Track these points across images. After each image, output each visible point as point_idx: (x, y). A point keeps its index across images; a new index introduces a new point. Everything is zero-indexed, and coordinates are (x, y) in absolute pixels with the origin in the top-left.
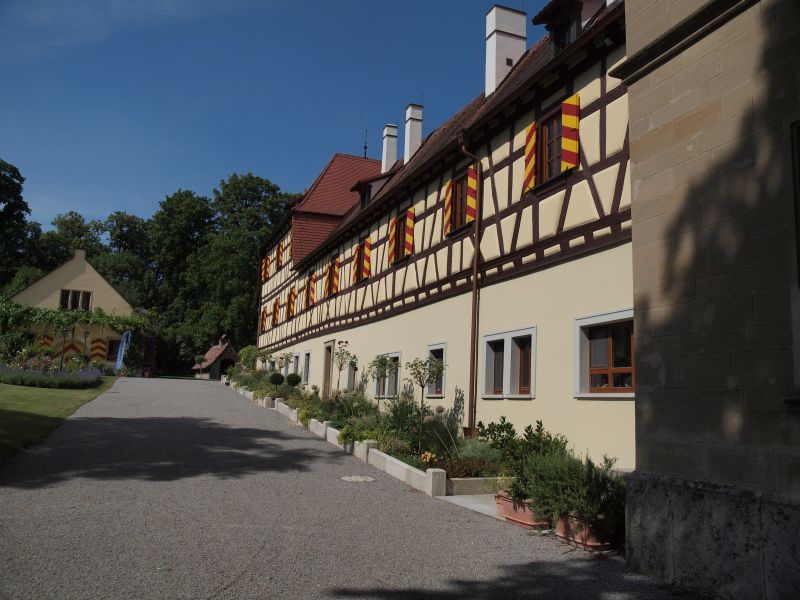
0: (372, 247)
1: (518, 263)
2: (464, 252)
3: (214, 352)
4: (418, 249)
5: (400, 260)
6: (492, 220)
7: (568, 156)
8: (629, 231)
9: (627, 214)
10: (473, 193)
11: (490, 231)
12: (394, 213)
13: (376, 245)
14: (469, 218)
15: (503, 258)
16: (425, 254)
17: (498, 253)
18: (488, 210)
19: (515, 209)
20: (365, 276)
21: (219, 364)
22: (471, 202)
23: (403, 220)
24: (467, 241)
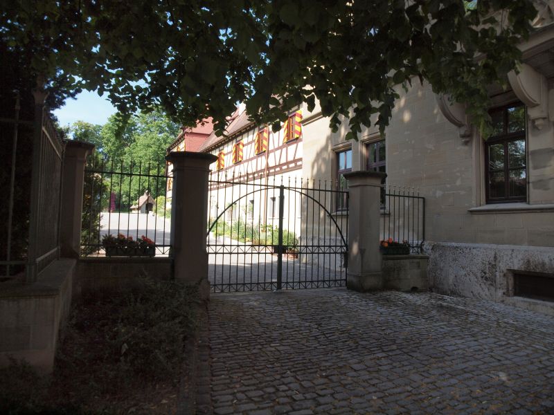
0: (224, 155)
1: (281, 169)
2: (262, 163)
3: (143, 199)
4: (244, 159)
5: (237, 162)
6: (272, 151)
7: (297, 132)
8: (301, 165)
9: (300, 160)
10: (266, 139)
11: (271, 155)
12: (234, 141)
13: (227, 154)
14: (264, 149)
15: (276, 166)
16: (247, 161)
17: (274, 165)
18: (271, 148)
19: (280, 148)
20: (222, 167)
21: (145, 206)
22: (265, 143)
23: (238, 145)
24: (263, 157)
